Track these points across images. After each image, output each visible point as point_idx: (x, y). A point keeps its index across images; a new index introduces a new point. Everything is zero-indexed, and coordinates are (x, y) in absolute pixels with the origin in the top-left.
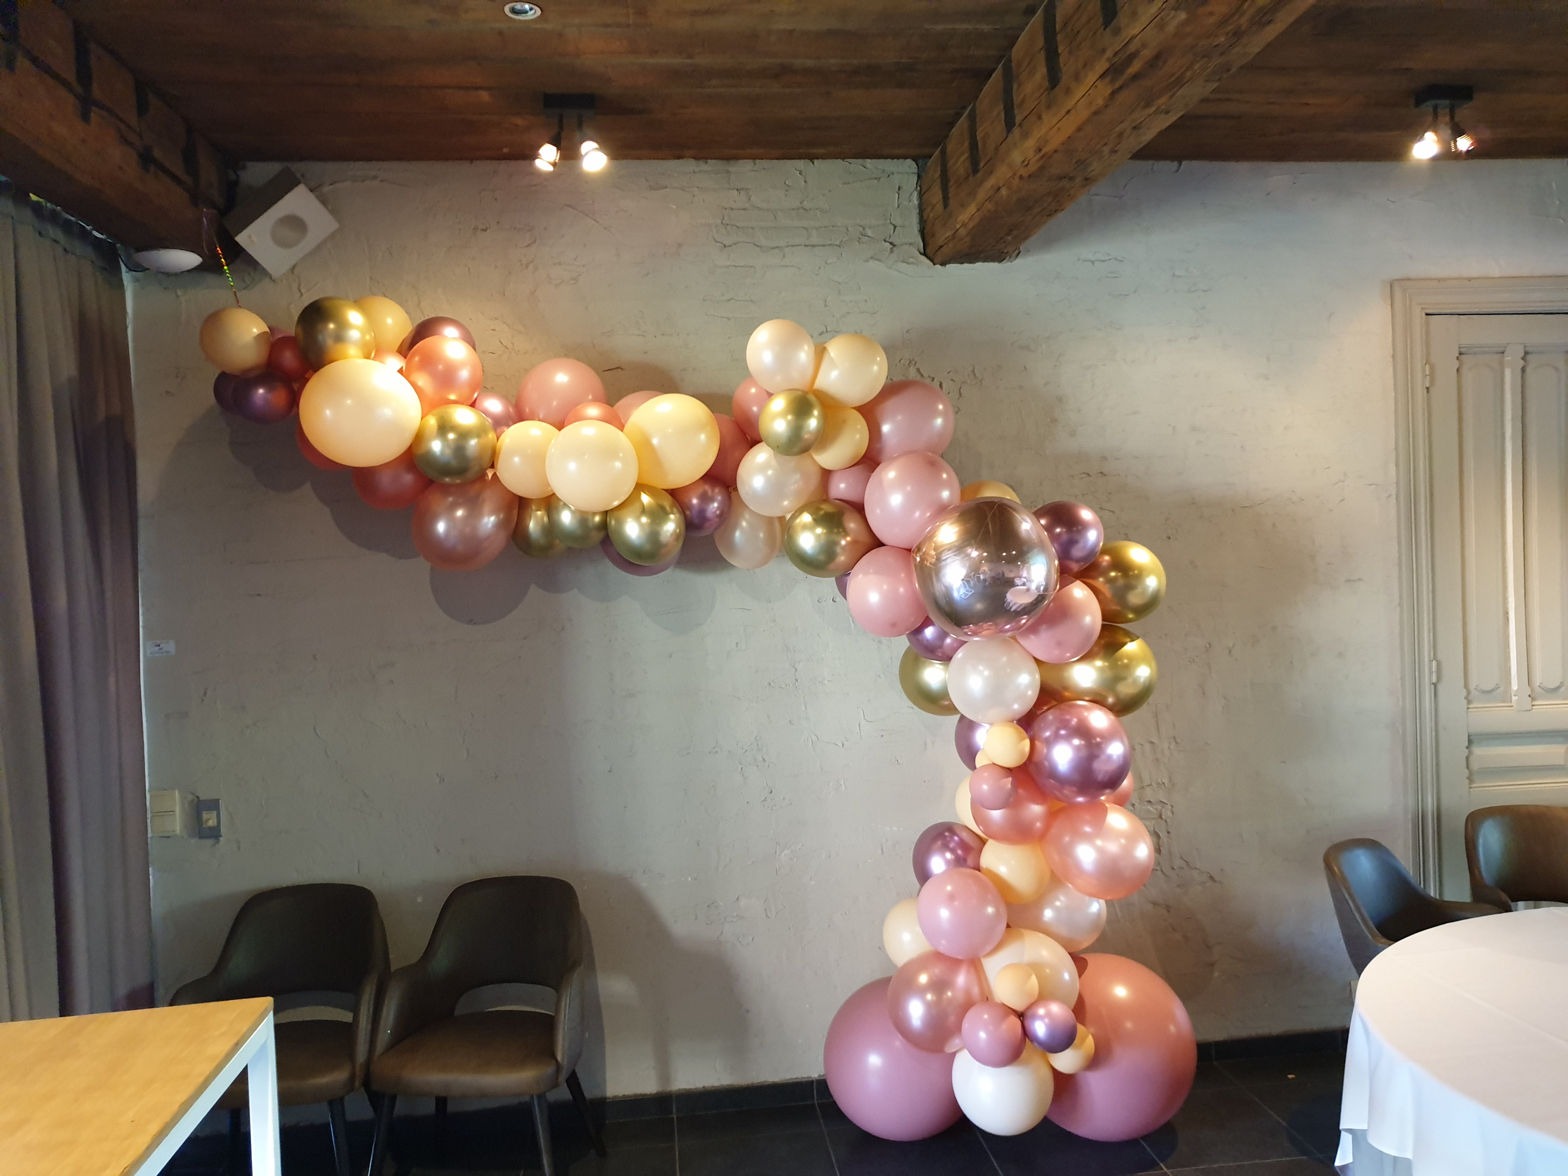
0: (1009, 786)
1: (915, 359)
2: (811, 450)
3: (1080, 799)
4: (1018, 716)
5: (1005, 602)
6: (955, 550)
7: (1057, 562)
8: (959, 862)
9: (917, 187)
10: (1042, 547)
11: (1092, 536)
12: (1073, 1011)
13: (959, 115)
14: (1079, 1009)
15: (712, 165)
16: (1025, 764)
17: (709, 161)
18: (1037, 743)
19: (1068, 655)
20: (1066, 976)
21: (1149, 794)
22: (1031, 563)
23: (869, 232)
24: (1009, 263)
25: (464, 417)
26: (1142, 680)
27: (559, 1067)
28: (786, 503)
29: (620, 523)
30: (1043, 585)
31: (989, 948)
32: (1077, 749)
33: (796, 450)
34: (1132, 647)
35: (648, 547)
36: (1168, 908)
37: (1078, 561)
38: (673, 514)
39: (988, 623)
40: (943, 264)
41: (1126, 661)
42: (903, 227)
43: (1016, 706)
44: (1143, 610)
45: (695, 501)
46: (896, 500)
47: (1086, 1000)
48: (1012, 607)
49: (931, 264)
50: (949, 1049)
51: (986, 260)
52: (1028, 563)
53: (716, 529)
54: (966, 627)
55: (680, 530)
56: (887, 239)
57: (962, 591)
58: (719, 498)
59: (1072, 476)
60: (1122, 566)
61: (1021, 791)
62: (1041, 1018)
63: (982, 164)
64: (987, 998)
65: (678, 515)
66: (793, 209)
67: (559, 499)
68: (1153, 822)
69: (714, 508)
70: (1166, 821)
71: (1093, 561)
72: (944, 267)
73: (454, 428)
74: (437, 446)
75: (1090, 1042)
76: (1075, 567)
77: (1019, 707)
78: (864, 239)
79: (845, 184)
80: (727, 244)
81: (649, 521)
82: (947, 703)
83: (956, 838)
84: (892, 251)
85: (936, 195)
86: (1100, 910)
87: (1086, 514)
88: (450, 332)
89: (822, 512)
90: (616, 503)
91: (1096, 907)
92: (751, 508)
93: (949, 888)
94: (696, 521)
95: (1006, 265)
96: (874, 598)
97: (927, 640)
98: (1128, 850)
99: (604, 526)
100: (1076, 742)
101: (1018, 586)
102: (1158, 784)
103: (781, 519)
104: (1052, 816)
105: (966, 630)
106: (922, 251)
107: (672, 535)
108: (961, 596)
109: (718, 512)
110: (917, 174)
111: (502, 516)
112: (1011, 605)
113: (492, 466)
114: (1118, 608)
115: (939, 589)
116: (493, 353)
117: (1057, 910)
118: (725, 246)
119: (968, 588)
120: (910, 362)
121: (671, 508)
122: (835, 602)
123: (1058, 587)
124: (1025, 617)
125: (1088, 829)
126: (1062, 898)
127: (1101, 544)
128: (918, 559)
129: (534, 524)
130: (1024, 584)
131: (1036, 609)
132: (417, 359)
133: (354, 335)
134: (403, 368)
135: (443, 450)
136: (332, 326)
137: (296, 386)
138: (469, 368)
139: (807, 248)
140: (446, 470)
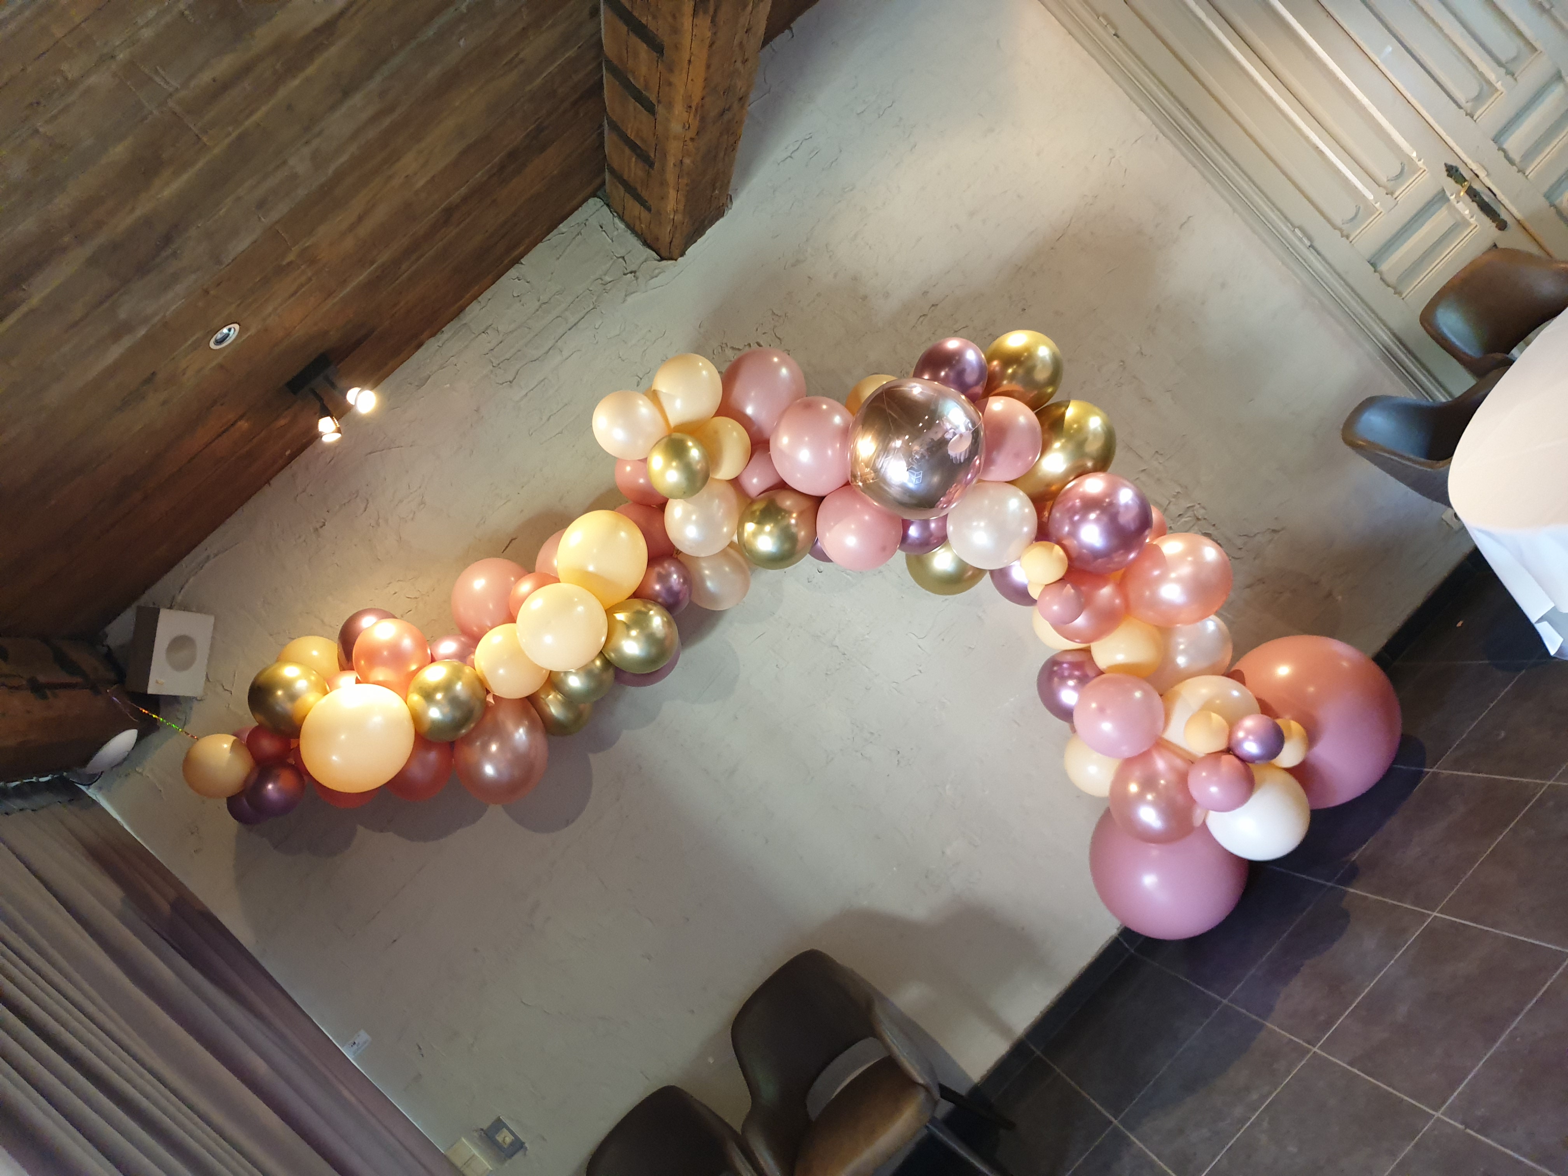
0: (1072, 591)
1: (723, 342)
2: (710, 474)
3: (1132, 556)
4: (1033, 536)
5: (952, 459)
6: (882, 453)
7: (963, 397)
8: (1083, 680)
9: (613, 214)
10: (943, 396)
11: (971, 356)
12: (1262, 713)
13: (602, 134)
14: (1265, 708)
15: (448, 330)
16: (1069, 565)
17: (444, 329)
18: (1066, 542)
19: (1030, 458)
20: (1236, 693)
21: (1174, 510)
22: (945, 413)
23: (608, 278)
24: (730, 211)
25: (434, 674)
26: (1100, 429)
27: (926, 1088)
28: (725, 530)
29: (618, 650)
30: (968, 423)
31: (1161, 724)
32: (1097, 520)
33: (698, 484)
34: (1071, 412)
35: (654, 651)
36: (1261, 581)
37: (977, 383)
38: (651, 610)
39: (953, 486)
40: (682, 254)
41: (1075, 426)
42: (629, 253)
43: (1026, 529)
44: (1055, 378)
45: (657, 587)
46: (805, 455)
47: (1264, 698)
48: (960, 459)
49: (674, 261)
50: (1197, 822)
51: (711, 223)
52: (943, 416)
53: (690, 595)
54: (938, 503)
55: (667, 618)
56: (626, 272)
57: (914, 478)
58: (673, 569)
59: (914, 326)
60: (1012, 359)
61: (1083, 588)
62: (1245, 739)
63: (652, 155)
64: (1191, 761)
65: (655, 608)
66: (538, 310)
67: (558, 673)
68: (1196, 528)
69: (675, 580)
70: (1205, 519)
71: (987, 373)
72: (685, 256)
73: (436, 689)
74: (435, 713)
75: (1295, 726)
76: (979, 390)
77: (1028, 528)
78: (608, 286)
79: (558, 258)
80: (511, 378)
81: (638, 631)
82: (970, 573)
83: (1065, 665)
84: (637, 278)
85: (634, 208)
86: (1216, 625)
87: (952, 344)
88: (367, 622)
89: (758, 513)
90: (603, 639)
91: (1211, 624)
92: (703, 555)
93: (1094, 705)
94: (671, 600)
95: (729, 215)
96: (851, 541)
97: (917, 539)
98: (1199, 562)
99: (608, 663)
100: (1093, 516)
101: (951, 439)
102: (1174, 496)
103: (731, 545)
104: (1121, 586)
105: (941, 505)
106: (659, 258)
107: (663, 626)
108: (917, 483)
109: (681, 580)
110: (605, 205)
111: (526, 723)
112: (958, 458)
113: (488, 692)
114: (1036, 392)
115: (895, 492)
116: (412, 610)
117: (1184, 652)
118: (511, 382)
119: (916, 473)
120: (721, 347)
121: (645, 607)
122: (821, 572)
123: (980, 414)
124: (976, 458)
125: (1156, 573)
126: (1181, 640)
127: (983, 356)
128: (860, 484)
129: (554, 708)
130: (955, 434)
131: (978, 445)
132: (363, 662)
133: (301, 685)
134: (357, 677)
135: (441, 712)
136: (280, 693)
137: (291, 761)
138: (406, 635)
139: (572, 330)
140: (457, 724)
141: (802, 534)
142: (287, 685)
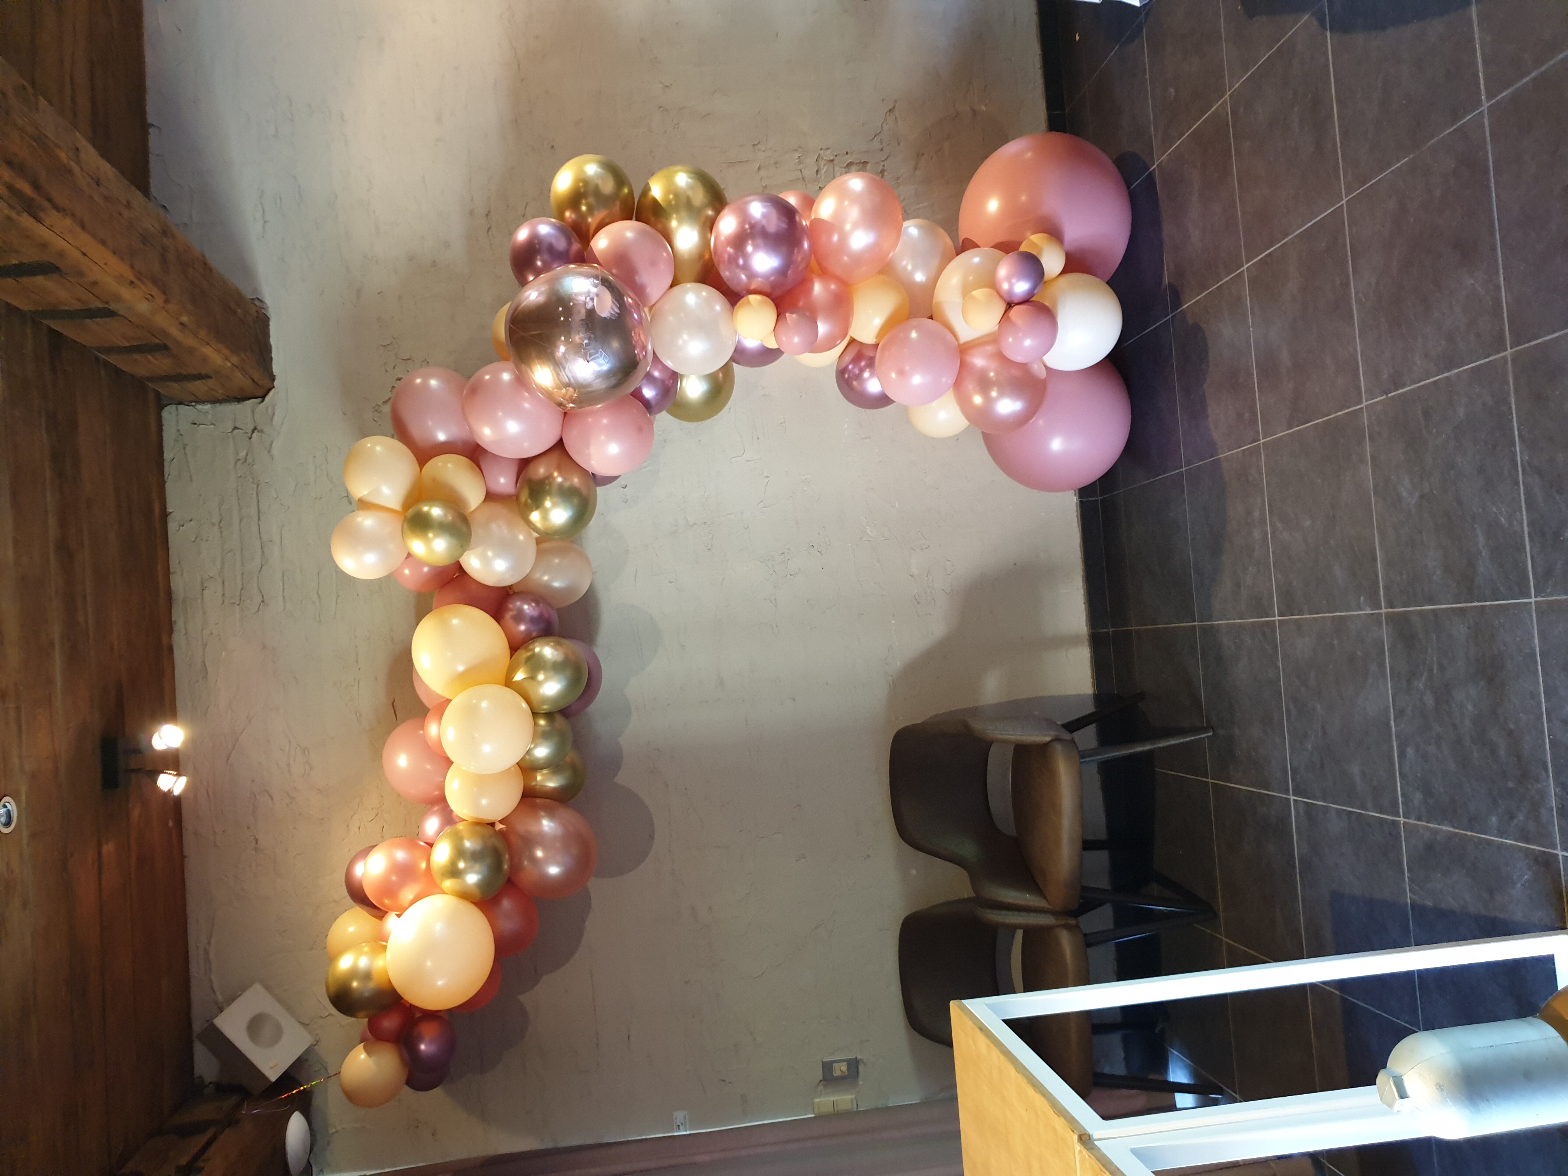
0: (794, 316)
1: (374, 406)
2: (465, 513)
3: (806, 245)
4: (728, 306)
5: (610, 318)
6: (559, 369)
7: (572, 266)
8: (871, 364)
9: (192, 406)
10: (557, 279)
11: (544, 229)
12: (1008, 253)
13: (106, 364)
14: (1006, 247)
15: (177, 615)
16: (772, 300)
17: (173, 619)
18: (753, 287)
19: (665, 254)
20: (976, 260)
21: (809, 173)
22: (572, 292)
23: (242, 454)
24: (270, 310)
25: (442, 854)
26: (690, 180)
28: (521, 537)
29: (545, 700)
30: (594, 281)
31: (950, 337)
32: (756, 247)
33: (464, 529)
34: (657, 191)
35: (569, 673)
36: (919, 155)
37: (570, 243)
38: (534, 649)
39: (633, 335)
40: (273, 378)
41: (671, 196)
42: (235, 420)
43: (718, 308)
44: (620, 179)
45: (522, 628)
46: (513, 427)
47: (1000, 240)
48: (615, 312)
49: (273, 390)
50: (1043, 374)
51: (266, 334)
52: (571, 295)
53: (550, 605)
54: (638, 357)
55: (552, 642)
56: (249, 435)
57: (601, 361)
58: (518, 603)
59: (491, 245)
60: (575, 198)
61: (801, 303)
62: (1011, 286)
63: (157, 341)
64: (994, 339)
65: (537, 644)
66: (221, 532)
67: (523, 759)
68: (837, 168)
69: (529, 609)
70: (836, 156)
71: (570, 229)
72: (276, 377)
73: (453, 863)
74: (472, 879)
75: (1036, 238)
76: (576, 246)
77: (718, 304)
78: (250, 460)
79: (191, 480)
80: (260, 599)
81: (542, 672)
82: (721, 375)
83: (850, 367)
85: (199, 387)
86: (915, 226)
87: (523, 235)
88: (359, 870)
89: (529, 501)
90: (524, 705)
91: (912, 229)
92: (528, 571)
93: (893, 375)
94: (542, 626)
95: (272, 314)
96: (614, 449)
97: (656, 395)
98: (856, 198)
99: (549, 716)
100: (749, 249)
101: (594, 305)
102: (800, 163)
103: (538, 541)
104: (824, 273)
105: (641, 356)
106: (260, 400)
107: (556, 650)
108: (607, 362)
109: (533, 604)
110: (178, 405)
111: (542, 814)
112: (613, 313)
113: (492, 824)
114: (618, 204)
115: (600, 385)
116: (383, 827)
117: (915, 268)
118: (263, 601)
119: (598, 355)
120: (376, 410)
121: (529, 650)
122: (626, 486)
123: (596, 265)
124: (625, 299)
125: (835, 238)
126: (904, 263)
127: (553, 220)
128: (571, 405)
129: (550, 782)
130: (592, 299)
131: (616, 287)
132: (386, 901)
133: (363, 962)
134: (396, 914)
135: (476, 872)
136: (355, 984)
137: (418, 1015)
138: (394, 851)
139: (261, 518)
140: (496, 867)
141: (576, 481)
142: (354, 973)
